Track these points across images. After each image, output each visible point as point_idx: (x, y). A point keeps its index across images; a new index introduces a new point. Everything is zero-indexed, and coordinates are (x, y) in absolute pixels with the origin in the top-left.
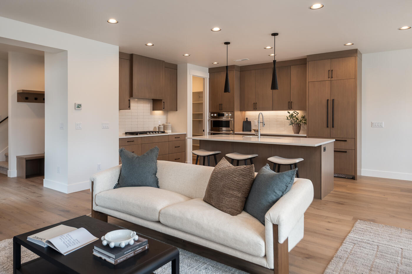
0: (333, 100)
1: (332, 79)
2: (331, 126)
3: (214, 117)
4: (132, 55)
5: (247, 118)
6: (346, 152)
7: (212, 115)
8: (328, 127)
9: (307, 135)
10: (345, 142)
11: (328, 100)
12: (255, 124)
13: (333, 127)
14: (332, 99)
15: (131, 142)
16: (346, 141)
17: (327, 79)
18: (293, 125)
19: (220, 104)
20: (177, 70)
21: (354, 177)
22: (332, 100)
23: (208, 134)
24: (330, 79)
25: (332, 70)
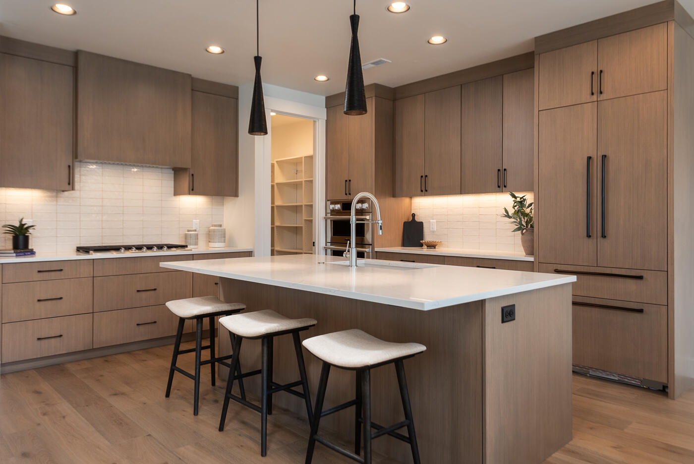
0: (604, 157)
1: (602, 97)
2: (599, 234)
3: (333, 212)
4: (76, 54)
5: (414, 215)
6: (641, 311)
7: (332, 207)
8: (589, 236)
9: (535, 259)
10: (639, 281)
11: (589, 158)
12: (431, 230)
13: (604, 236)
14: (600, 154)
15: (53, 273)
16: (641, 278)
17: (589, 98)
18: (524, 231)
19: (346, 181)
20: (237, 99)
21: (667, 387)
22: (600, 159)
23: (323, 252)
24: (595, 98)
25: (601, 71)
